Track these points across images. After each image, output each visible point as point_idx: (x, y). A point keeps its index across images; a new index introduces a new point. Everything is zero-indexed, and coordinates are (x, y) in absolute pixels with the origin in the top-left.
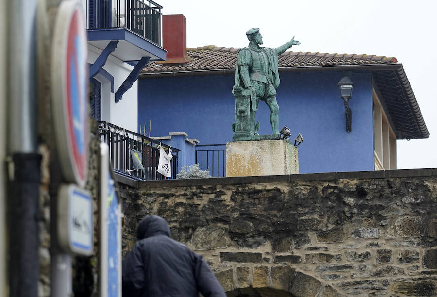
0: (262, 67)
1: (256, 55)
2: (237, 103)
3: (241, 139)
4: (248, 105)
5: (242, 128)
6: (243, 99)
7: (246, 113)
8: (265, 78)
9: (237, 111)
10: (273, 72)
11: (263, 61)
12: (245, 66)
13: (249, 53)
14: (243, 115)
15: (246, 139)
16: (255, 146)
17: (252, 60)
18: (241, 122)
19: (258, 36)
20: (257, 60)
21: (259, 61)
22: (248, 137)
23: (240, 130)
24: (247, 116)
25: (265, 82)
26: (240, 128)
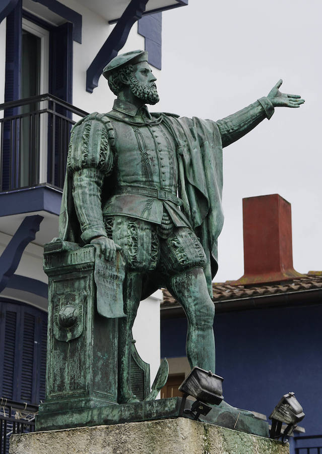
0: (147, 172)
1: (126, 135)
2: (54, 297)
3: (61, 420)
4: (85, 299)
5: (67, 380)
6: (73, 280)
7: (80, 329)
8: (157, 207)
9: (52, 324)
10: (197, 192)
11: (152, 154)
12: (85, 171)
13: (101, 126)
14: (69, 336)
15: (76, 418)
16: (99, 446)
17: (113, 149)
18: (65, 359)
19: (139, 74)
20: (130, 150)
21: (137, 155)
22: (80, 411)
23: (61, 387)
24: (82, 337)
25: (158, 221)
26: (63, 382)
